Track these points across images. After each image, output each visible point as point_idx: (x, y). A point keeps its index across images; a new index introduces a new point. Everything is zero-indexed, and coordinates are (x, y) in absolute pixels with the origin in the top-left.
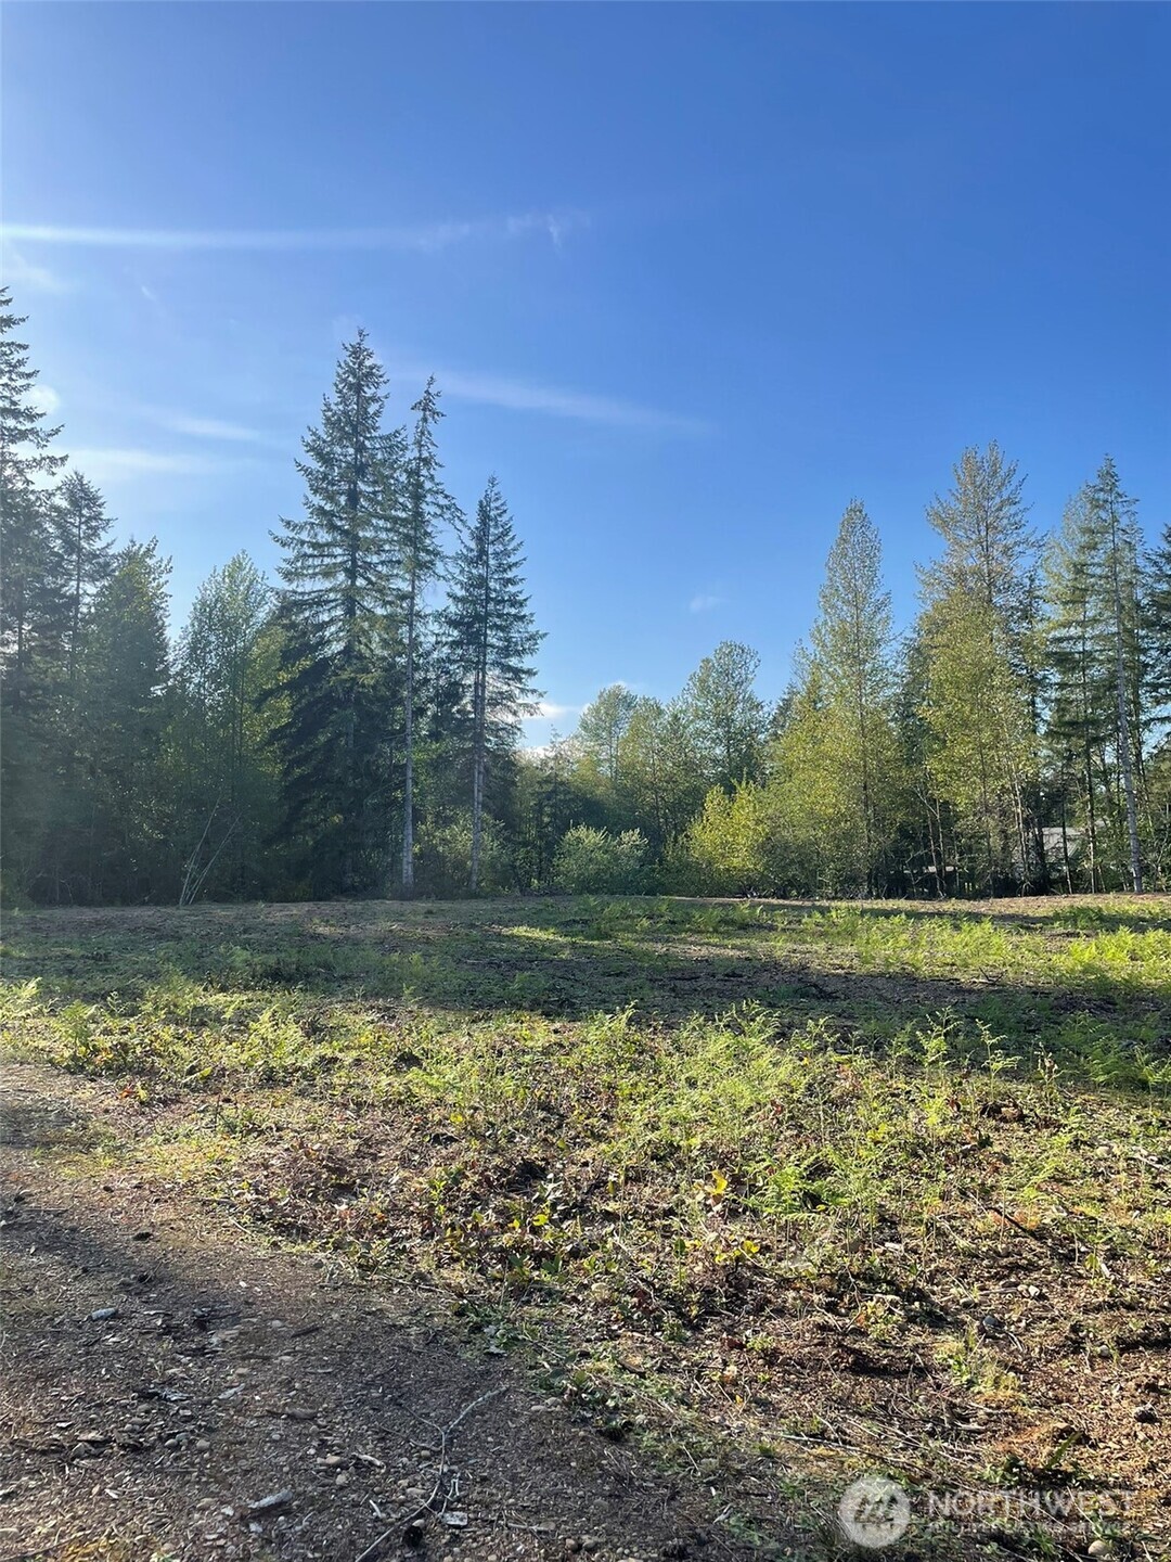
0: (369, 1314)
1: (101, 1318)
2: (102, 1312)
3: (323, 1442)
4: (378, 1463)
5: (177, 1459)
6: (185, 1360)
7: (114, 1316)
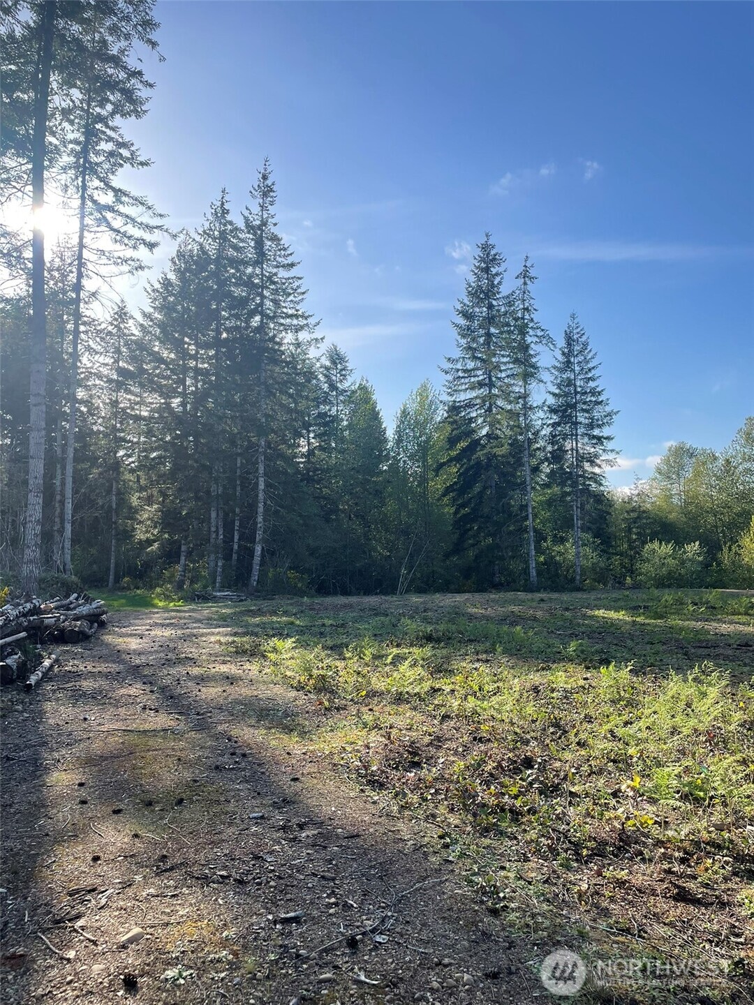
0: (391, 831)
1: (255, 818)
2: (255, 815)
3: (333, 892)
4: (355, 905)
5: (258, 889)
6: (283, 842)
7: (262, 817)
